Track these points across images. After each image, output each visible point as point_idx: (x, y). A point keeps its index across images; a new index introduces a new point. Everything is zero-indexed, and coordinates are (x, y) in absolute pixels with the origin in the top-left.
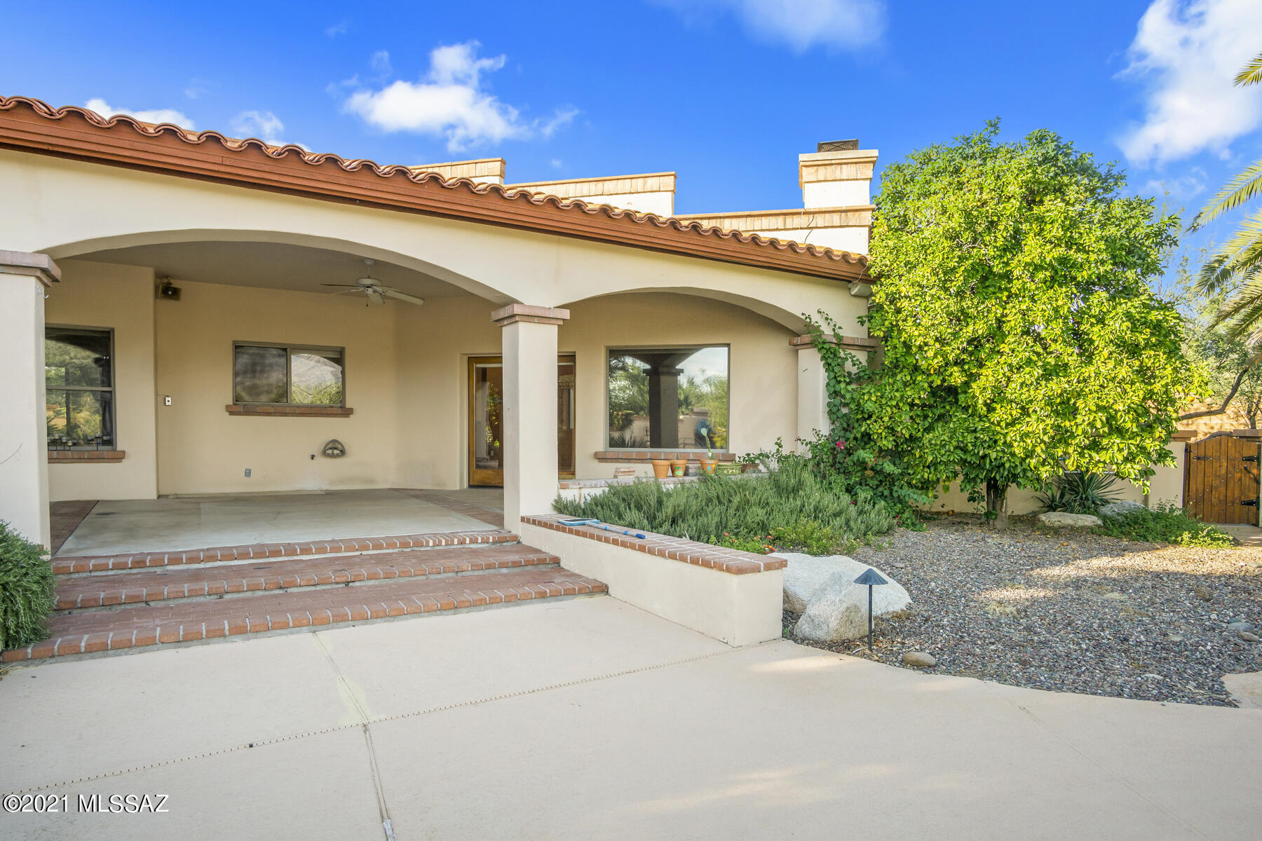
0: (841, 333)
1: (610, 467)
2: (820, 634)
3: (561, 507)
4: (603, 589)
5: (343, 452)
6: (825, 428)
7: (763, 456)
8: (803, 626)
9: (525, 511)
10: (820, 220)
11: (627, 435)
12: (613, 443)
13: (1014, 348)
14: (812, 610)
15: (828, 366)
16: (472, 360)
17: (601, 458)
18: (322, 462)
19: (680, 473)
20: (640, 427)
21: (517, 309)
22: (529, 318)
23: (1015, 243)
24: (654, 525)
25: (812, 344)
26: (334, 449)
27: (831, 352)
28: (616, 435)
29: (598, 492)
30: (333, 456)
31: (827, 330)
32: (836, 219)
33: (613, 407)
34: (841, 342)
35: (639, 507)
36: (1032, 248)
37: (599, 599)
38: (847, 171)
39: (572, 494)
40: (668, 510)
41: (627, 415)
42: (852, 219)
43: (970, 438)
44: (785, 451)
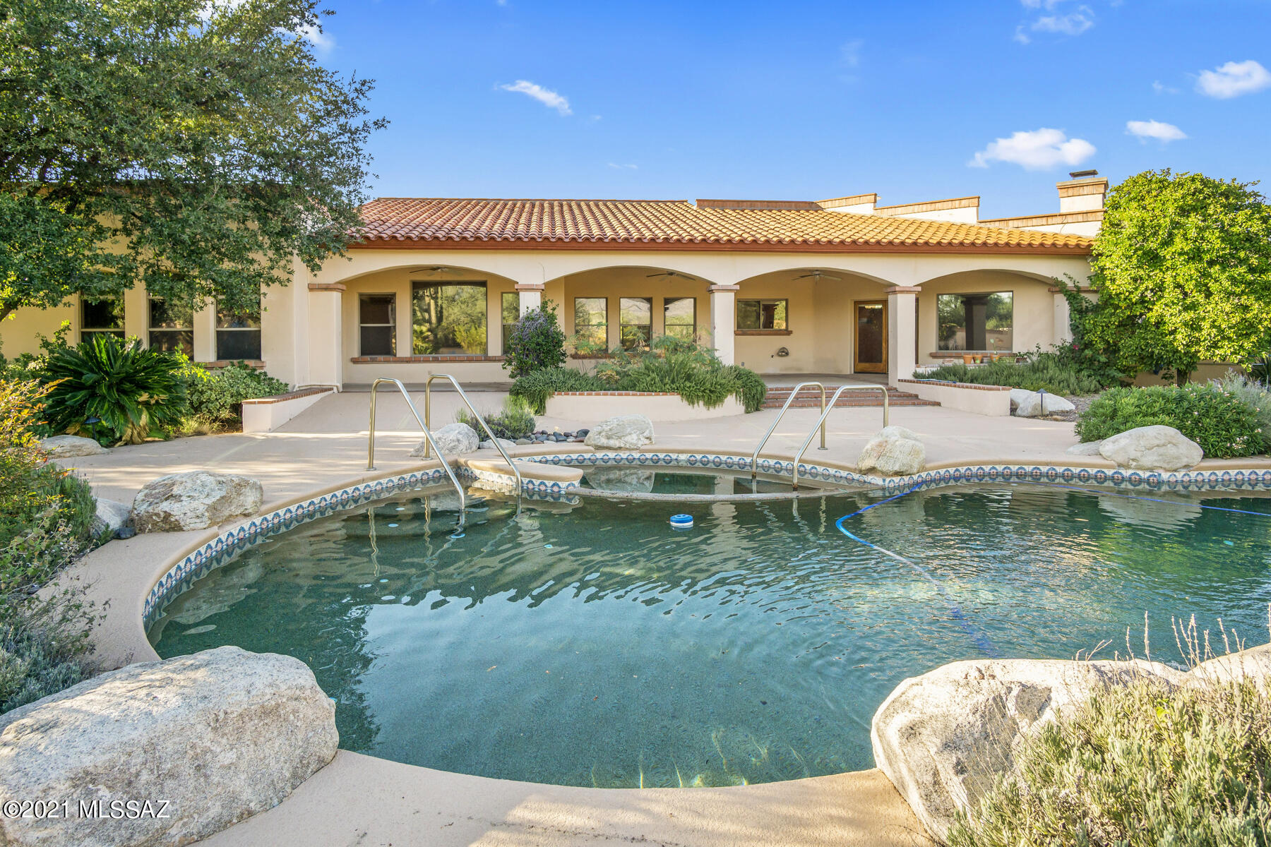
0: (1079, 285)
1: (940, 361)
2: (1025, 414)
3: (916, 375)
4: (939, 404)
5: (787, 354)
6: (1069, 338)
7: (1029, 354)
8: (1019, 412)
9: (900, 377)
10: (1070, 219)
11: (951, 343)
12: (940, 348)
13: (1170, 295)
14: (1021, 406)
15: (1070, 303)
16: (856, 303)
17: (934, 356)
18: (777, 358)
19: (978, 362)
20: (961, 336)
21: (897, 289)
22: (902, 292)
23: (1168, 242)
24: (961, 381)
25: (1060, 292)
26: (784, 353)
27: (1073, 296)
28: (942, 343)
29: (935, 369)
30: (782, 356)
31: (1070, 284)
32: (1080, 218)
33: (942, 320)
34: (1079, 290)
35: (955, 375)
36: (1179, 244)
37: (936, 408)
38: (1086, 190)
39: (921, 370)
40: (969, 375)
41: (951, 327)
42: (1091, 217)
43: (1142, 342)
44: (1043, 350)
